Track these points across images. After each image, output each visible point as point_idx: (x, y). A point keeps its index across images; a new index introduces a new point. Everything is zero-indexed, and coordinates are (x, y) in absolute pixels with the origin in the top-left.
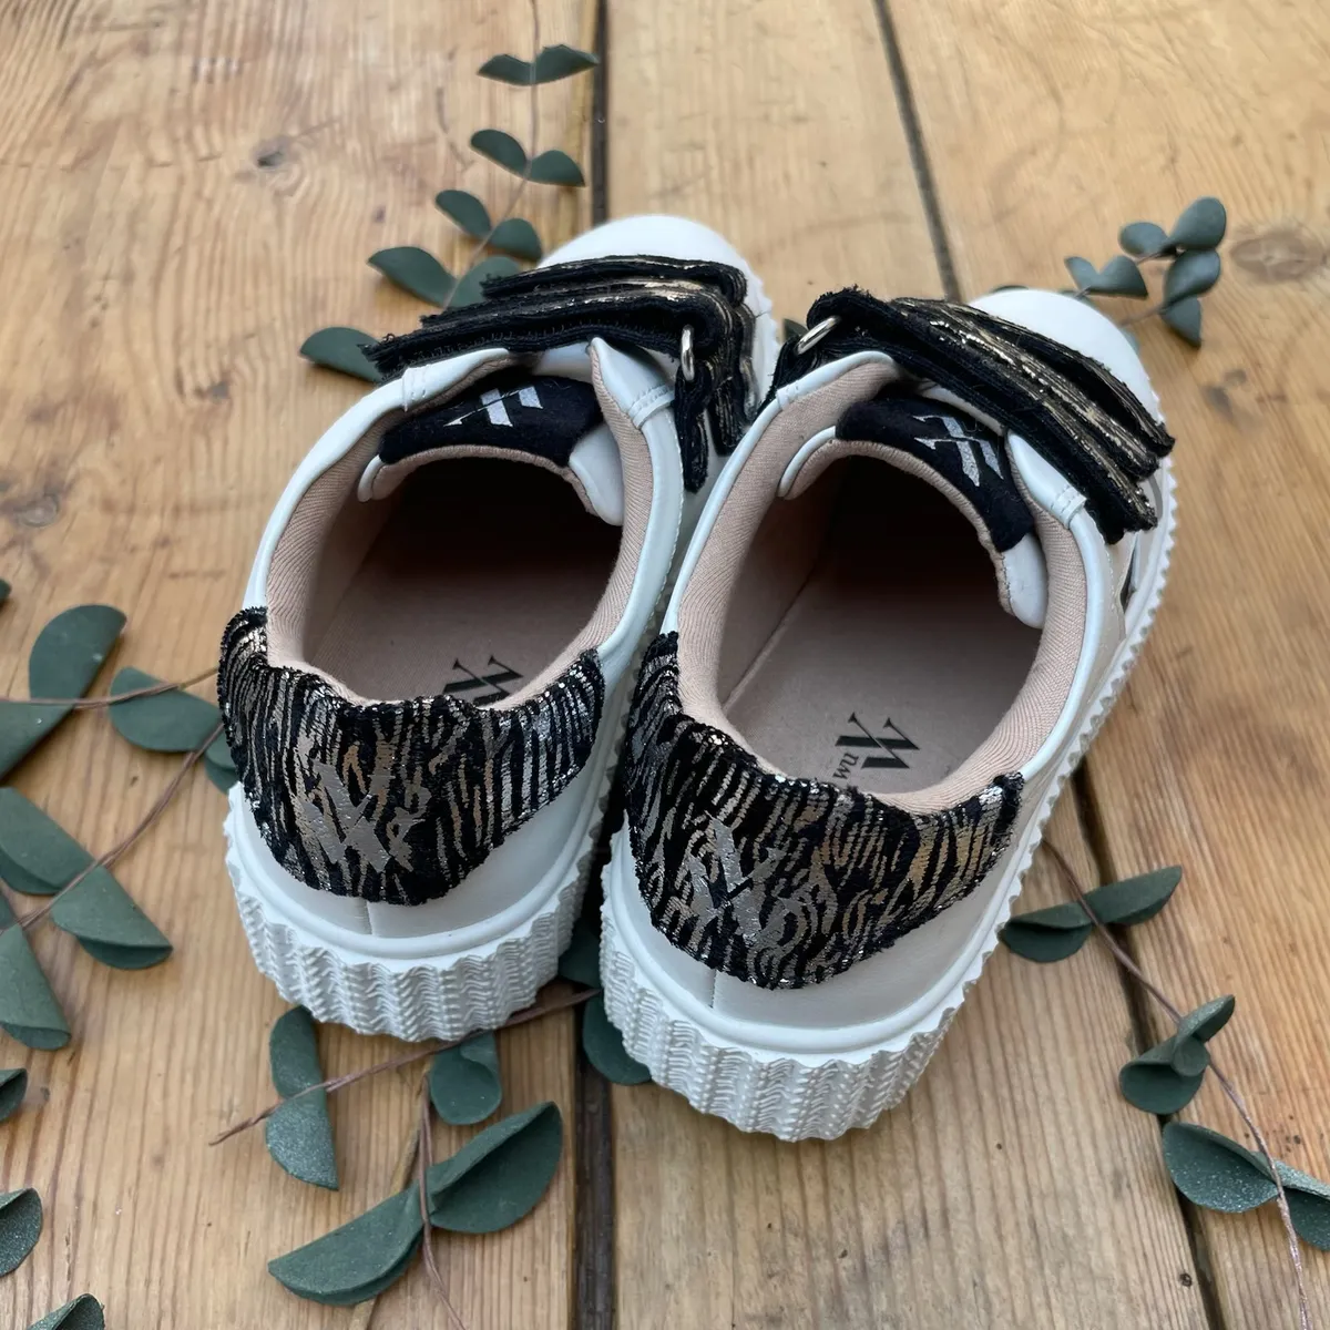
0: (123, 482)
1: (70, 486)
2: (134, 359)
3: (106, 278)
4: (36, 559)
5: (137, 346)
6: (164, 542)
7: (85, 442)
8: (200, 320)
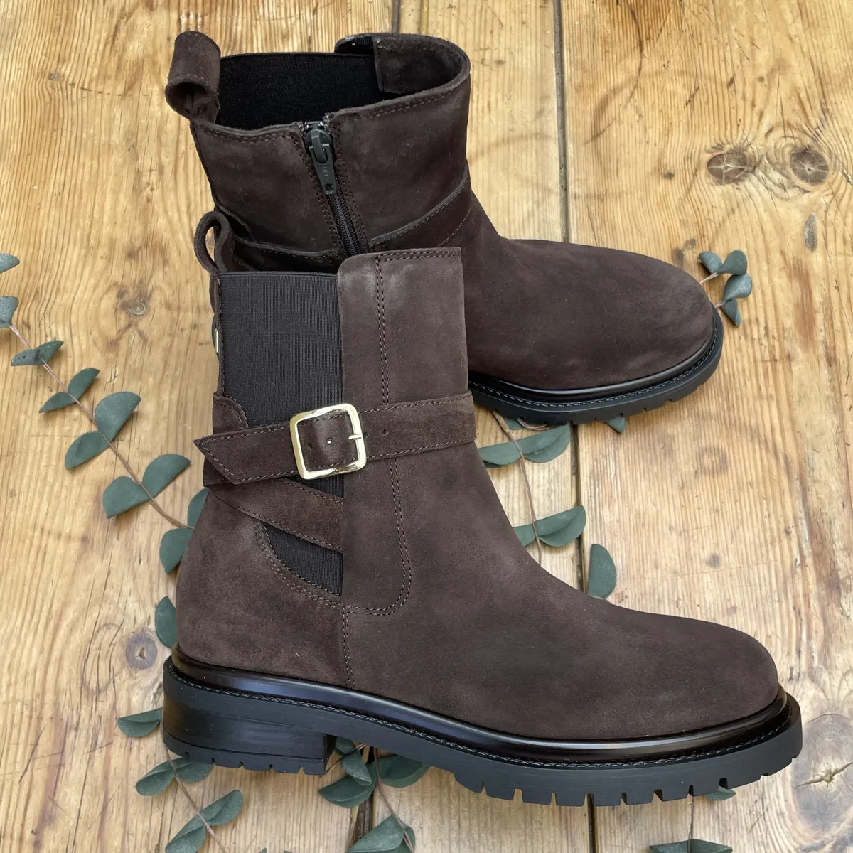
0: (173, 293)
1: (150, 295)
2: (170, 222)
3: (151, 171)
4: (141, 333)
5: (169, 213)
6: (195, 326)
7: (153, 270)
8: (198, 197)
